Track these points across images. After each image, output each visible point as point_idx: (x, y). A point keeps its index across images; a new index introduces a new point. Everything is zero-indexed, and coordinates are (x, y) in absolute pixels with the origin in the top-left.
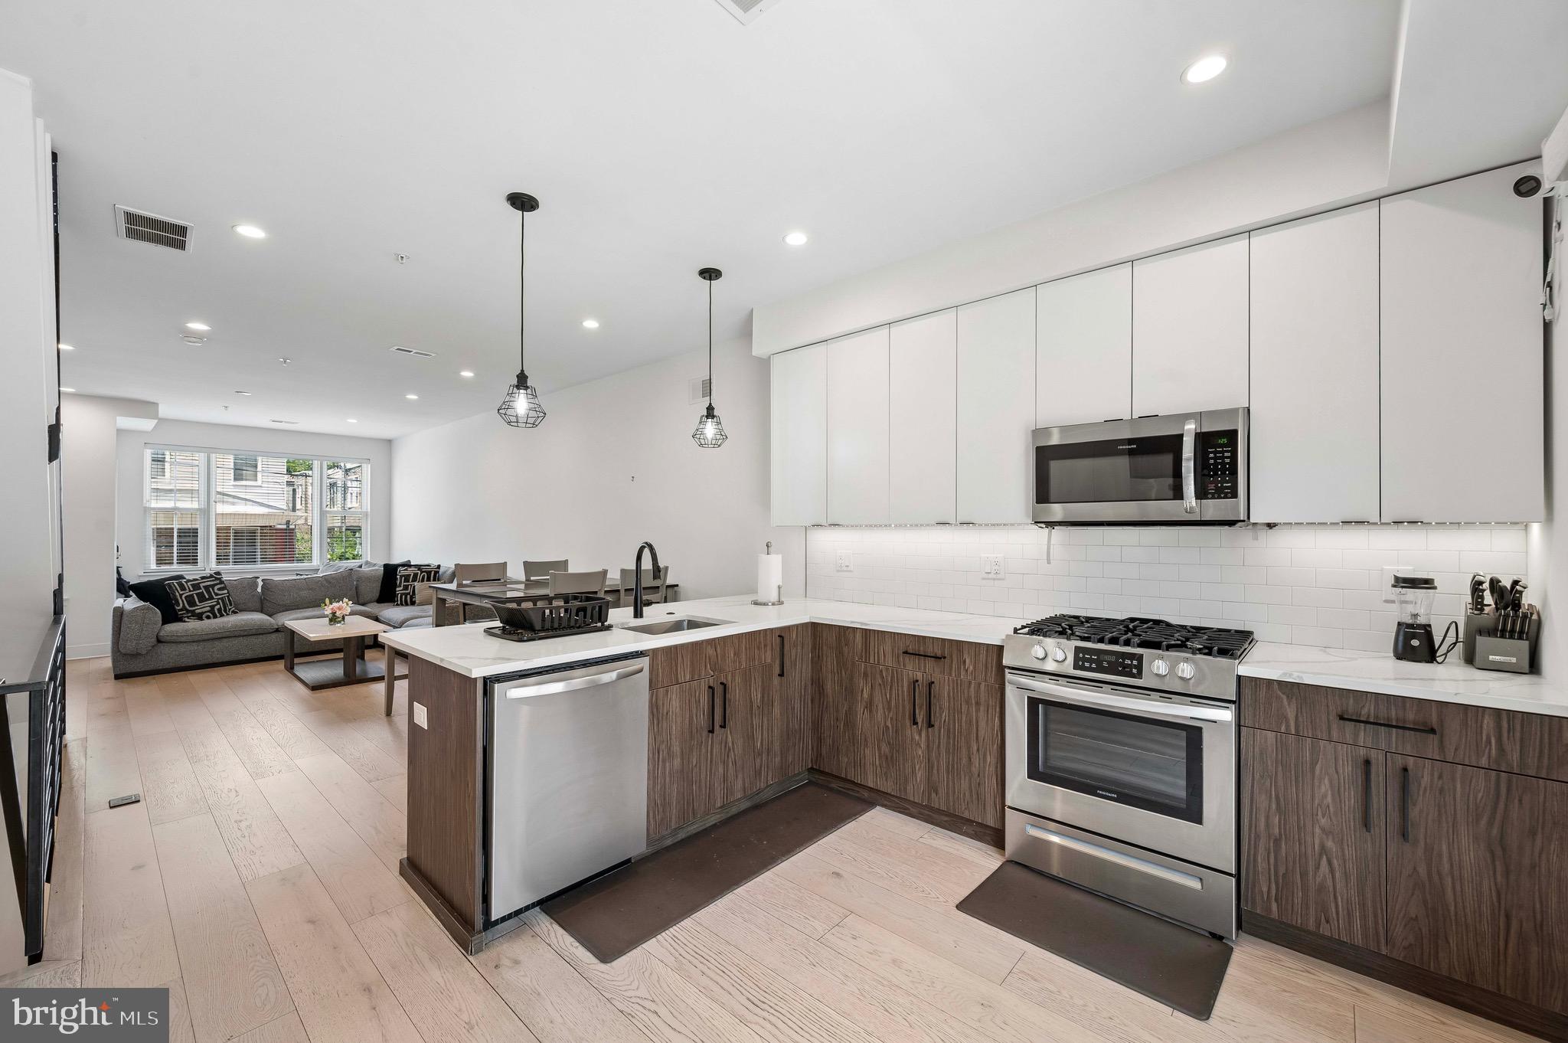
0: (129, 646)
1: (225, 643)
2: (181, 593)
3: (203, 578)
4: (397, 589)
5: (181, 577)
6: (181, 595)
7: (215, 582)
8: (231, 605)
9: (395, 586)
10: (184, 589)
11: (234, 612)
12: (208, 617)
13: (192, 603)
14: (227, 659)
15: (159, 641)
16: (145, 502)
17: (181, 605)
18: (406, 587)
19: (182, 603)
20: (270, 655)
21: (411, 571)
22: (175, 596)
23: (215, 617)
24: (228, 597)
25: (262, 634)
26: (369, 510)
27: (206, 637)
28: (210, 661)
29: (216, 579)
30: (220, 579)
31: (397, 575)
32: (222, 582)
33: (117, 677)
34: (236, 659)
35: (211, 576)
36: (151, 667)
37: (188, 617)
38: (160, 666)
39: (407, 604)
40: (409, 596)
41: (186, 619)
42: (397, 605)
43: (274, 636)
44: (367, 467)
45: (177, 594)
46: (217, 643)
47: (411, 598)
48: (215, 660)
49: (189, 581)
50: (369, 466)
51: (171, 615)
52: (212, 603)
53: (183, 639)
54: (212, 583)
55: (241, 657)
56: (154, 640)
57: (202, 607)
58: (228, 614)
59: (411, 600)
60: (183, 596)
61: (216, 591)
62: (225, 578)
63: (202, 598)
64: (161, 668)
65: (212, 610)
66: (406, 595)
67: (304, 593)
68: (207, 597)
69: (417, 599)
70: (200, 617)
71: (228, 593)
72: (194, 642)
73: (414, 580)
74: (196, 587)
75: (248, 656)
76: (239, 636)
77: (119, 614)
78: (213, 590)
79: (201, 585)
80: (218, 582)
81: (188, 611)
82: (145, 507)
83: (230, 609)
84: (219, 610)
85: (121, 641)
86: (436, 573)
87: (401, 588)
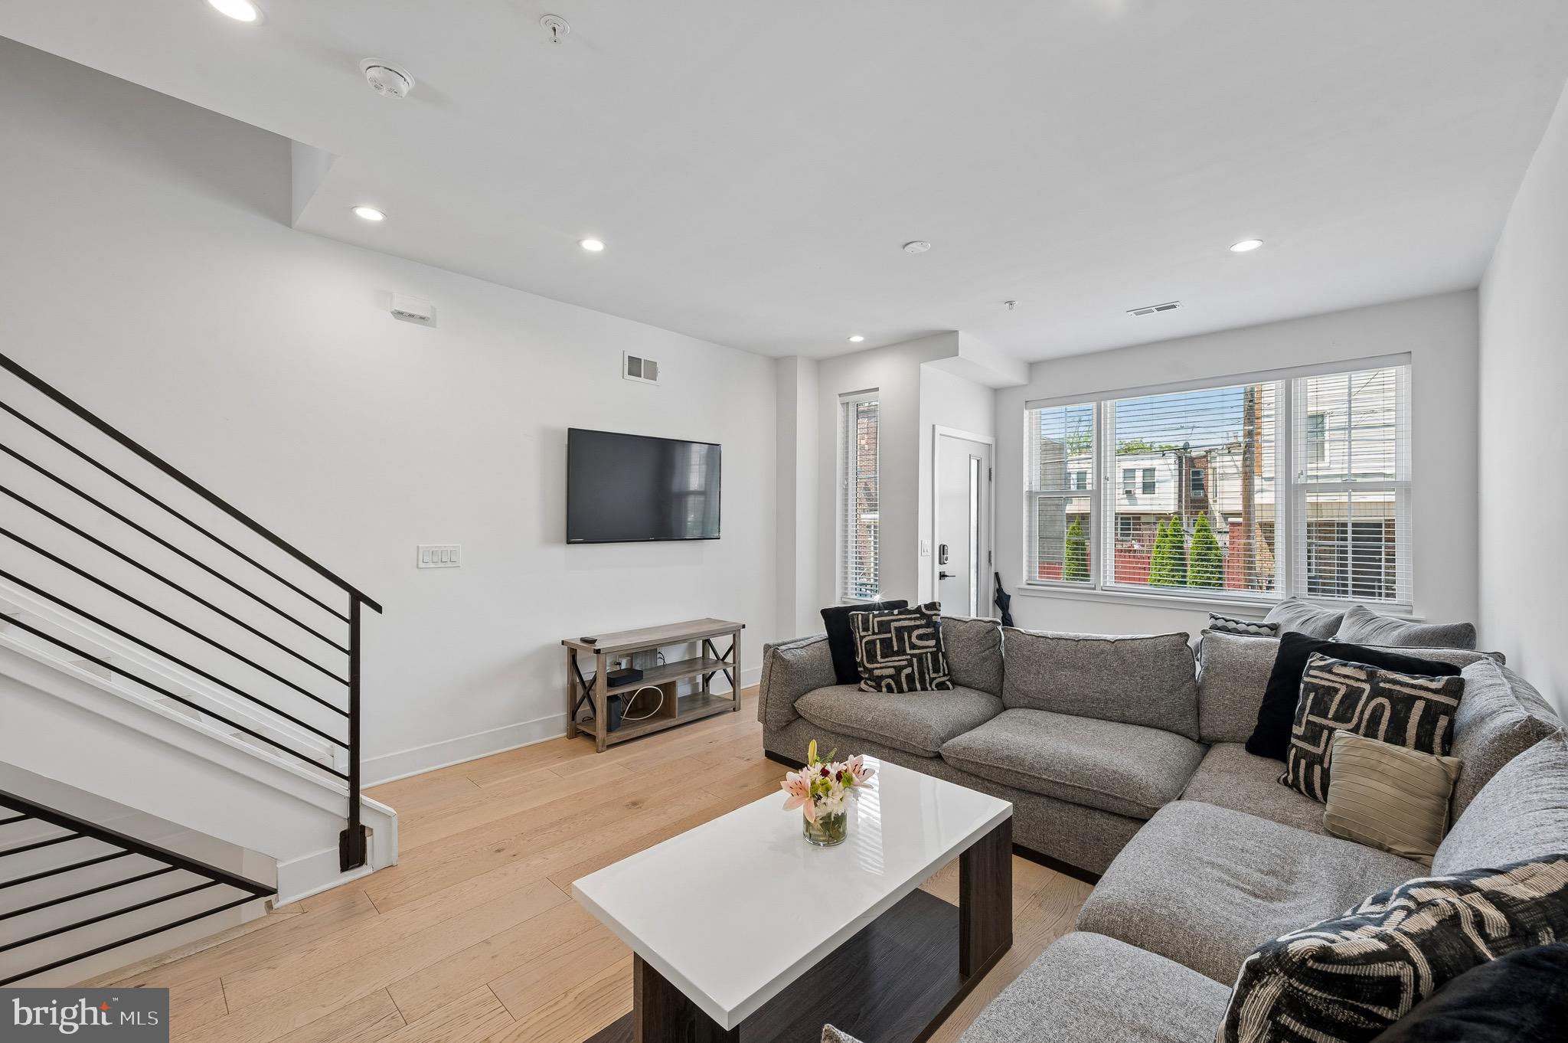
2: (862, 634)
6: (862, 638)
7: (918, 623)
11: (941, 686)
12: (890, 690)
13: (872, 657)
24: (935, 655)
29: (923, 616)
52: (899, 661)
54: (912, 623)
57: (883, 667)
58: (924, 689)
60: (864, 641)
65: (896, 677)
68: (896, 648)
70: (877, 683)
73: (1342, 717)
79: (893, 625)
80: (923, 622)
83: (932, 680)
84: (910, 678)
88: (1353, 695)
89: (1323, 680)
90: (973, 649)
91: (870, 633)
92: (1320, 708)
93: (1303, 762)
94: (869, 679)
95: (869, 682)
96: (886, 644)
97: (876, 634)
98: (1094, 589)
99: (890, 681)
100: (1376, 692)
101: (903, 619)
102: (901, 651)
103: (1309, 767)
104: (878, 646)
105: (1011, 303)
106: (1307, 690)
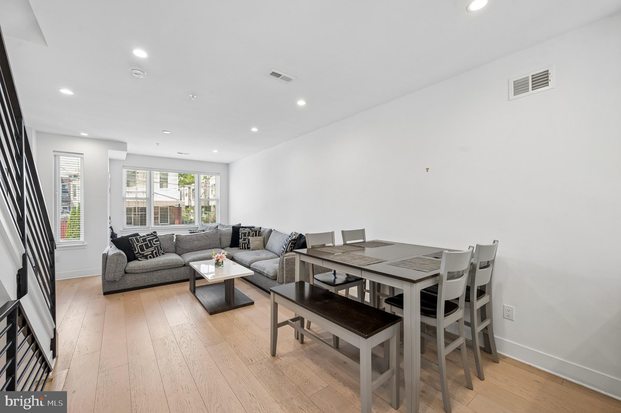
0: (110, 277)
1: (159, 273)
2: (137, 244)
3: (148, 235)
4: (240, 240)
5: (137, 235)
6: (137, 245)
7: (154, 237)
8: (161, 250)
9: (239, 239)
10: (138, 242)
11: (163, 254)
12: (150, 257)
13: (142, 250)
14: (160, 282)
15: (126, 273)
16: (123, 195)
17: (137, 251)
18: (245, 240)
19: (138, 250)
20: (181, 279)
21: (247, 230)
22: (134, 246)
23: (154, 257)
24: (160, 245)
25: (177, 267)
26: (219, 198)
27: (149, 270)
28: (151, 283)
29: (154, 235)
30: (156, 236)
31: (239, 232)
32: (157, 237)
33: (105, 294)
34: (164, 282)
35: (152, 234)
36: (122, 288)
37: (140, 258)
38: (126, 287)
39: (245, 249)
40: (246, 244)
41: (140, 259)
42: (240, 249)
43: (183, 268)
44: (218, 177)
45: (135, 244)
46: (155, 273)
47: (248, 245)
48: (154, 283)
49: (141, 237)
50: (219, 176)
51: (132, 257)
53: (138, 271)
54: (152, 238)
55: (167, 281)
56: (123, 272)
57: (147, 252)
59: (247, 247)
61: (154, 242)
62: (159, 234)
63: (147, 247)
64: (126, 288)
65: (152, 254)
66: (245, 243)
67: (196, 243)
68: (150, 246)
69: (251, 246)
70: (146, 257)
71: (160, 243)
72: (143, 273)
73: (248, 236)
74: (144, 240)
75: (170, 280)
76: (165, 269)
77: (105, 257)
78: (153, 242)
80: (155, 237)
81: (140, 254)
82: (123, 197)
83: (161, 252)
84: (156, 253)
85: (106, 273)
86: (259, 231)
87: (242, 240)
88: (249, 233)
89: (244, 231)
90: (169, 242)
91: (140, 243)
92: (245, 236)
93: (244, 244)
94: (143, 257)
95: (142, 258)
96: (147, 245)
97: (143, 243)
98: (149, 228)
99: (151, 255)
100: (252, 231)
101: (150, 237)
102: (153, 247)
103: (245, 245)
104: (144, 246)
105: (158, 144)
106: (242, 233)
